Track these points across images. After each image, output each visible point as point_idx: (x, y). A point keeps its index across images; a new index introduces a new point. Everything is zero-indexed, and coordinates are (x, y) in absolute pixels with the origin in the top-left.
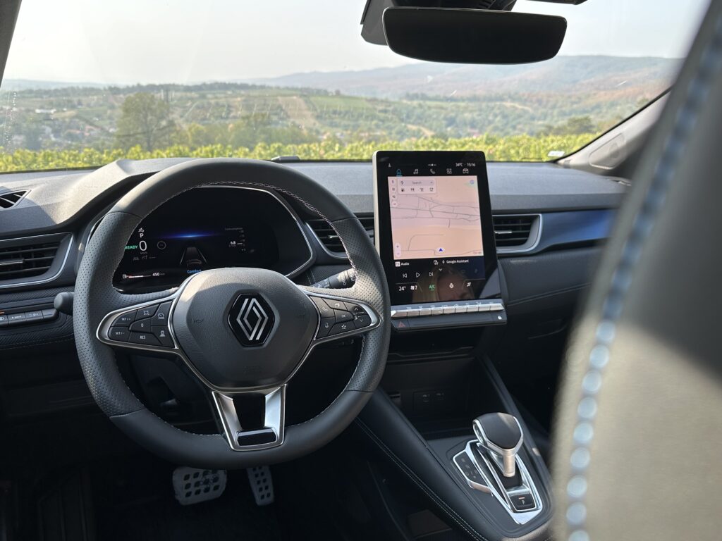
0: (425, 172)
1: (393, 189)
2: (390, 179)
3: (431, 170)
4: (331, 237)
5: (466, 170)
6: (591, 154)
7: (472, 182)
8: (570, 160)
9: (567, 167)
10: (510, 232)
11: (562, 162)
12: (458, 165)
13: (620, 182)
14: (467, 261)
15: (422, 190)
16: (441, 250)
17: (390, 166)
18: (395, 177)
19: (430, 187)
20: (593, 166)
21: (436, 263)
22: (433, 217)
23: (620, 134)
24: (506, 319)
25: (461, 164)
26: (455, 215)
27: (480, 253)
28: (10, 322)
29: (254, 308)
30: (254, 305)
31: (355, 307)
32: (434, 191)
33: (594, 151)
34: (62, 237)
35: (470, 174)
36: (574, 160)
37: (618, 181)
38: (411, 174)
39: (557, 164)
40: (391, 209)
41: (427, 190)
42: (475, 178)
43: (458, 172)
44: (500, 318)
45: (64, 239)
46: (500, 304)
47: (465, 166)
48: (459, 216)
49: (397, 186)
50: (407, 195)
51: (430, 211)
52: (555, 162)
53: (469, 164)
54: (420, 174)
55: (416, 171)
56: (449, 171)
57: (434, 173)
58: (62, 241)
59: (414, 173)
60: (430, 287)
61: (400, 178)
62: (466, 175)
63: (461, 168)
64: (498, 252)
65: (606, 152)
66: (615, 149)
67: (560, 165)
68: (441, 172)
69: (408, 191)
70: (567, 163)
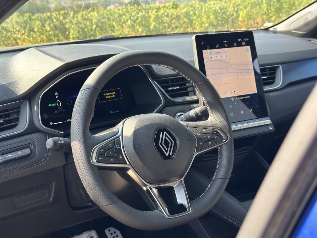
0: (222, 46)
1: (206, 58)
2: (204, 51)
3: (225, 44)
4: (170, 89)
5: (244, 43)
6: (291, 24)
7: (248, 50)
8: (277, 28)
9: (275, 32)
10: (266, 77)
11: (271, 29)
12: (239, 40)
13: (312, 41)
14: (249, 97)
15: (221, 57)
16: (234, 92)
17: (203, 44)
18: (206, 50)
19: (226, 55)
20: (293, 31)
21: (233, 99)
22: (229, 73)
23: (310, 12)
24: (274, 129)
25: (241, 40)
26: (240, 70)
27: (255, 91)
28: (7, 159)
29: (166, 137)
30: (166, 135)
31: (214, 131)
32: (228, 57)
33: (293, 22)
34: (21, 103)
35: (246, 45)
36: (280, 28)
37: (310, 41)
38: (215, 48)
39: (269, 30)
40: (206, 70)
41: (224, 57)
42: (249, 47)
43: (240, 45)
44: (271, 128)
45: (23, 104)
46: (269, 120)
47: (243, 41)
48: (243, 71)
49: (208, 56)
50: (214, 60)
51: (227, 69)
52: (267, 29)
53: (245, 40)
54: (220, 48)
55: (217, 46)
56: (235, 44)
57: (227, 46)
58: (21, 106)
59: (217, 47)
60: (231, 114)
61: (209, 51)
62: (244, 46)
63: (241, 42)
64: (264, 90)
65: (301, 23)
66: (307, 21)
67: (271, 31)
68: (230, 45)
69: (214, 58)
70: (275, 30)
